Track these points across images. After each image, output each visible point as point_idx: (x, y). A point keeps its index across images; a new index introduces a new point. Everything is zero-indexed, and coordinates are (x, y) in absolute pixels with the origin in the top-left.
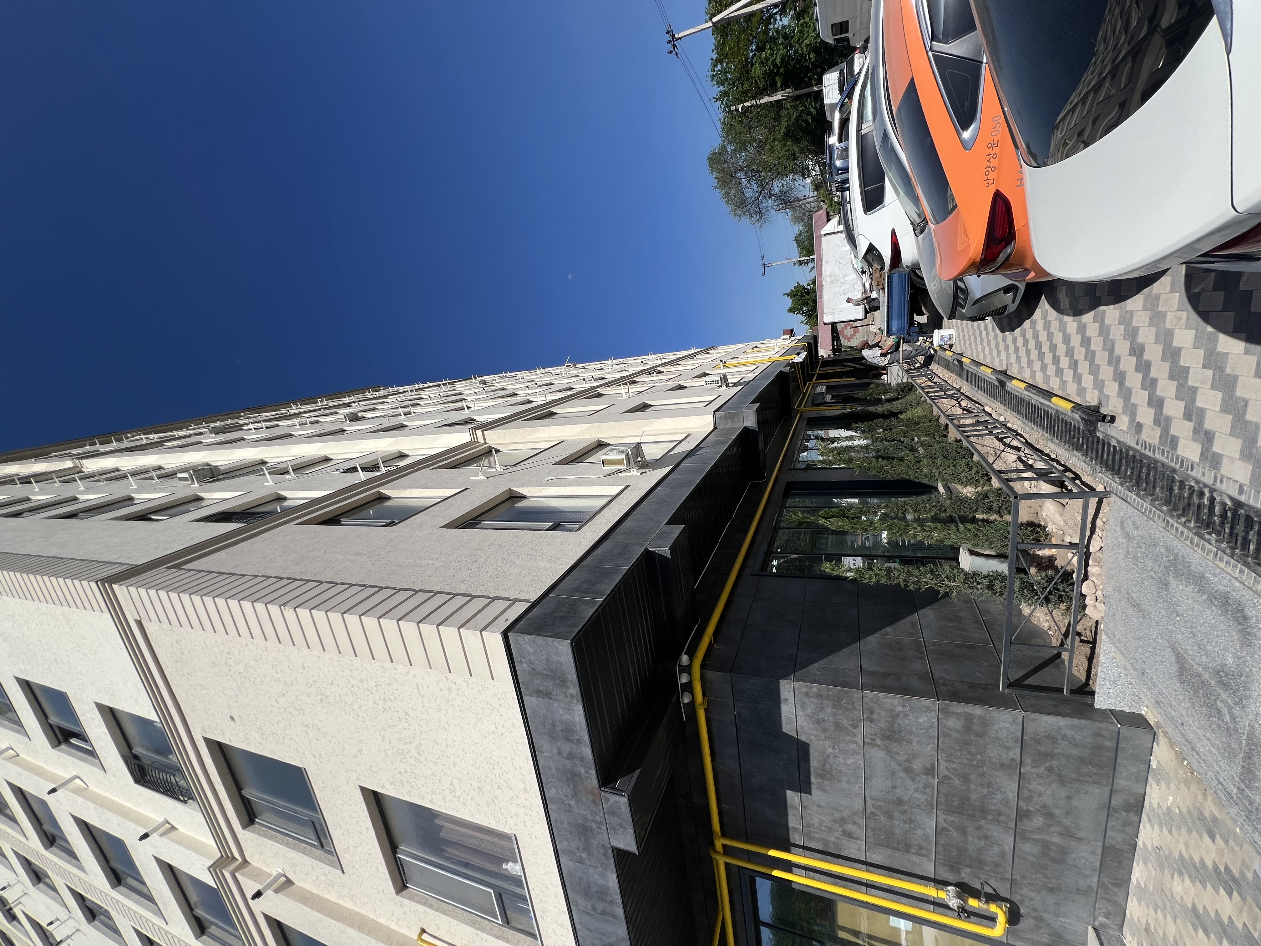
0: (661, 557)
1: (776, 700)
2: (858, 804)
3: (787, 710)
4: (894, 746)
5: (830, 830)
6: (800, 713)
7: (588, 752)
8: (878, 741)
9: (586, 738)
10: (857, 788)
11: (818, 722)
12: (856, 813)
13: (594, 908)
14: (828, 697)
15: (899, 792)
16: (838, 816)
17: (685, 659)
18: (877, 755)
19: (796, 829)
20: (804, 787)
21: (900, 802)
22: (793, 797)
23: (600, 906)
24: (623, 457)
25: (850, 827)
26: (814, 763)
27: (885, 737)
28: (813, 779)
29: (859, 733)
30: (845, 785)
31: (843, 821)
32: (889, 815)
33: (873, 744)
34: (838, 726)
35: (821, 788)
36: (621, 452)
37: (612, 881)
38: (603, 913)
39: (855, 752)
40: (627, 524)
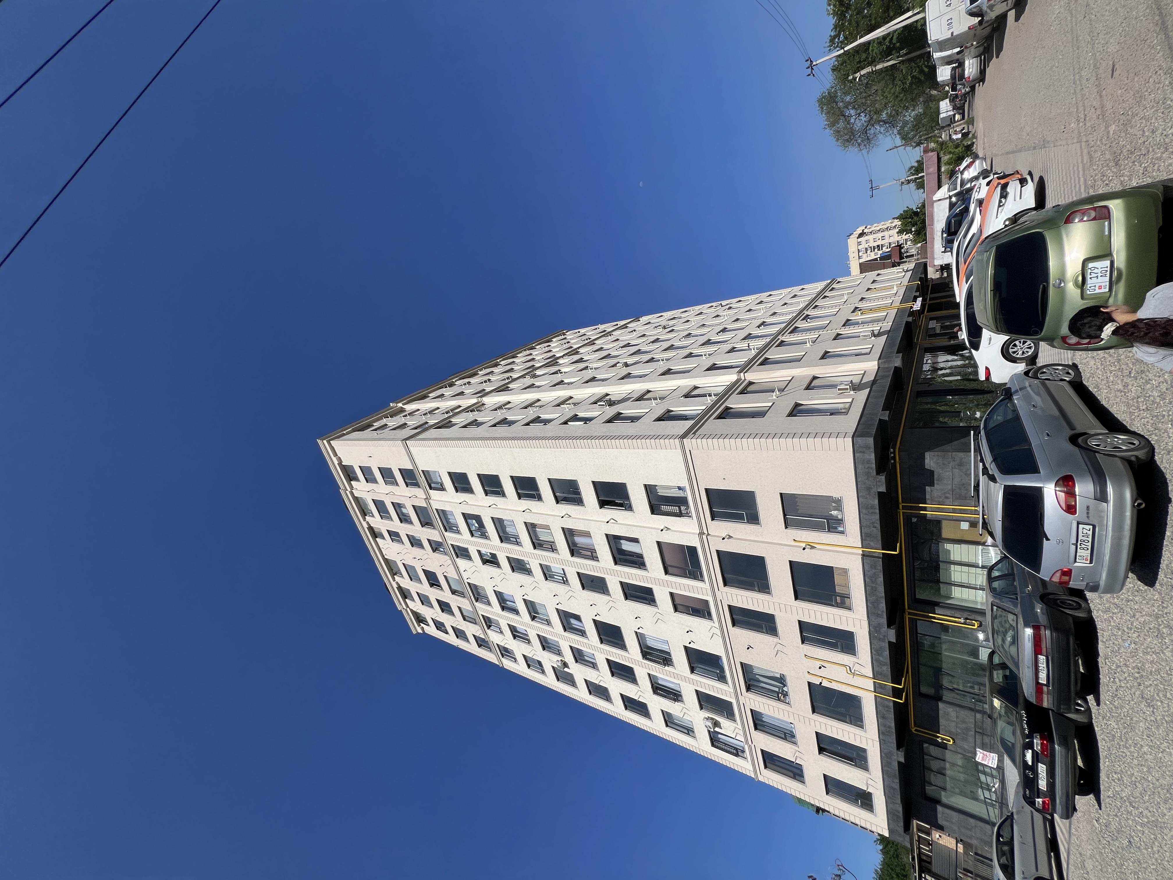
0: (886, 421)
1: (923, 458)
2: (950, 487)
3: (927, 461)
4: (962, 468)
5: (940, 497)
6: (931, 461)
7: (874, 466)
8: (957, 467)
9: (874, 462)
10: (950, 482)
11: (938, 463)
12: (949, 490)
13: (868, 512)
14: (941, 456)
15: (963, 481)
16: (943, 492)
17: (892, 450)
18: (956, 471)
19: (928, 499)
20: (932, 484)
21: (964, 484)
22: (928, 488)
23: (871, 511)
24: (849, 387)
25: (948, 495)
26: (936, 476)
27: (959, 465)
28: (935, 482)
29: (950, 465)
30: (945, 482)
31: (945, 493)
32: (960, 489)
33: (955, 468)
34: (944, 464)
35: (938, 484)
36: (846, 385)
37: (876, 502)
38: (872, 513)
39: (949, 471)
40: (865, 412)
